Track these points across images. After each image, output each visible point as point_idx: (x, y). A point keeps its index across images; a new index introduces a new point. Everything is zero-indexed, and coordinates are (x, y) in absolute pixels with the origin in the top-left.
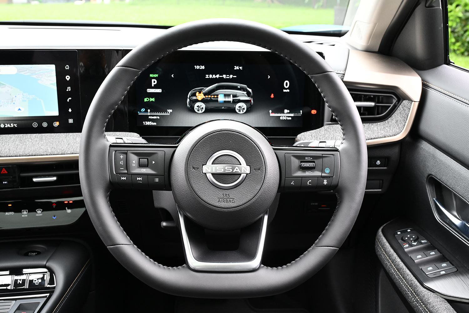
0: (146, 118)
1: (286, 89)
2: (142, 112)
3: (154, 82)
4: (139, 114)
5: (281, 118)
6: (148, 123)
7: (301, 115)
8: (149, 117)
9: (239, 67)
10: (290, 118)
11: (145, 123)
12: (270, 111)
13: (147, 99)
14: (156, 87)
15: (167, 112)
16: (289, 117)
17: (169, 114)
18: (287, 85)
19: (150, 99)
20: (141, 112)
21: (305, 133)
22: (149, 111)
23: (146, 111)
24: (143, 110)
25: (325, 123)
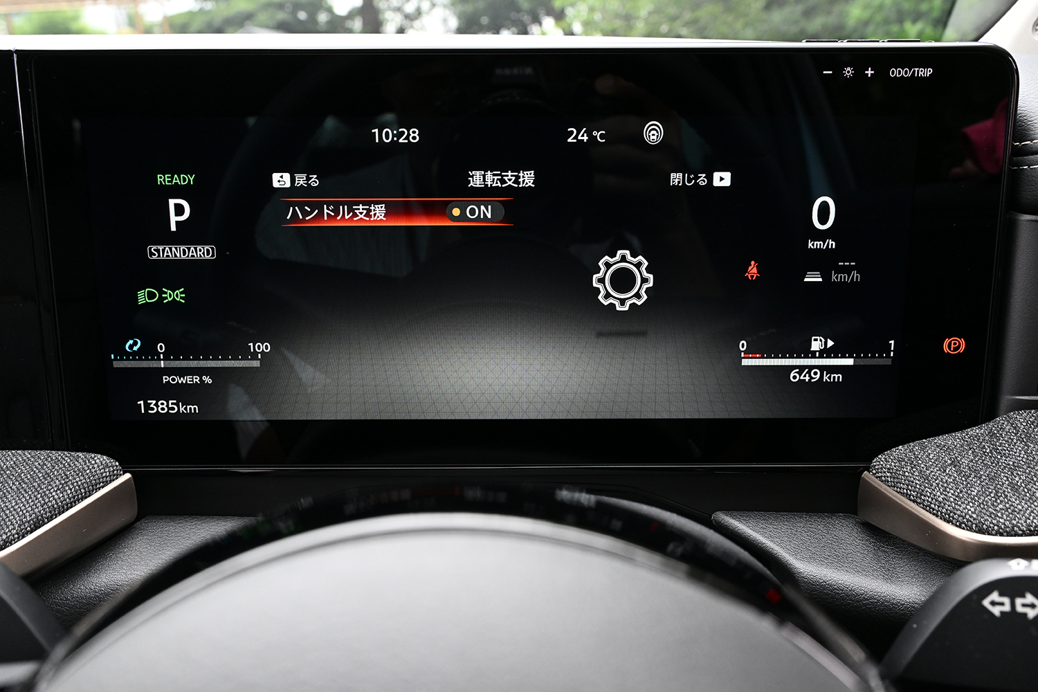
0: (152, 385)
1: (822, 236)
2: (128, 354)
3: (178, 212)
4: (117, 364)
5: (794, 376)
6: (161, 407)
7: (888, 362)
8: (165, 379)
9: (589, 133)
10: (838, 377)
11: (147, 406)
12: (743, 345)
13: (151, 295)
14: (186, 234)
15: (247, 354)
16: (831, 369)
17: (256, 364)
18: (823, 218)
19: (161, 292)
20: (123, 354)
21: (915, 446)
22: (161, 347)
23: (148, 351)
24: (133, 345)
25: (1007, 398)
